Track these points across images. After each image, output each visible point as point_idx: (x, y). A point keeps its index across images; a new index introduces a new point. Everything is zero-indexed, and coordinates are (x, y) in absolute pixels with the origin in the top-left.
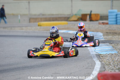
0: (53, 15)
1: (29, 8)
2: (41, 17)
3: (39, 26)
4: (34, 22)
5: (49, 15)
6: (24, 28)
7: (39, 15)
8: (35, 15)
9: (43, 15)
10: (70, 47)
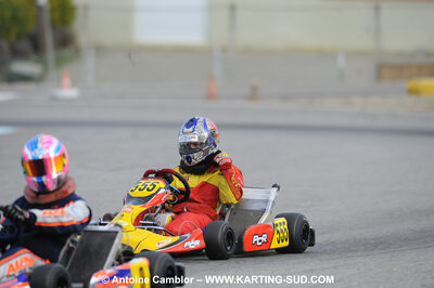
1: (378, 30)
3: (411, 92)
10: (263, 212)
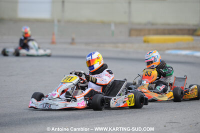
0: (169, 25)
1: (130, 13)
2: (149, 27)
3: (145, 42)
4: (137, 35)
5: (163, 24)
6: (120, 45)
7: (145, 24)
8: (140, 24)
9: (153, 24)
